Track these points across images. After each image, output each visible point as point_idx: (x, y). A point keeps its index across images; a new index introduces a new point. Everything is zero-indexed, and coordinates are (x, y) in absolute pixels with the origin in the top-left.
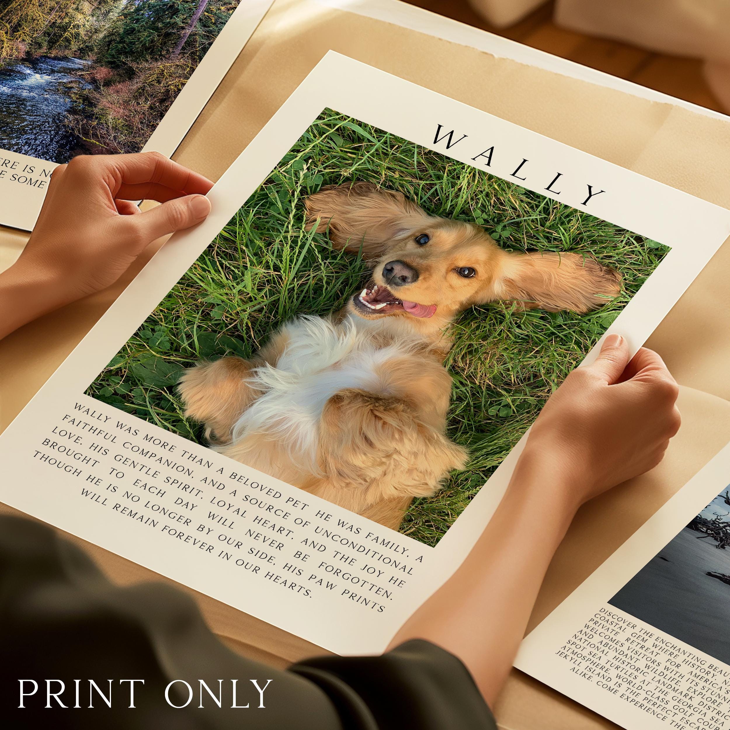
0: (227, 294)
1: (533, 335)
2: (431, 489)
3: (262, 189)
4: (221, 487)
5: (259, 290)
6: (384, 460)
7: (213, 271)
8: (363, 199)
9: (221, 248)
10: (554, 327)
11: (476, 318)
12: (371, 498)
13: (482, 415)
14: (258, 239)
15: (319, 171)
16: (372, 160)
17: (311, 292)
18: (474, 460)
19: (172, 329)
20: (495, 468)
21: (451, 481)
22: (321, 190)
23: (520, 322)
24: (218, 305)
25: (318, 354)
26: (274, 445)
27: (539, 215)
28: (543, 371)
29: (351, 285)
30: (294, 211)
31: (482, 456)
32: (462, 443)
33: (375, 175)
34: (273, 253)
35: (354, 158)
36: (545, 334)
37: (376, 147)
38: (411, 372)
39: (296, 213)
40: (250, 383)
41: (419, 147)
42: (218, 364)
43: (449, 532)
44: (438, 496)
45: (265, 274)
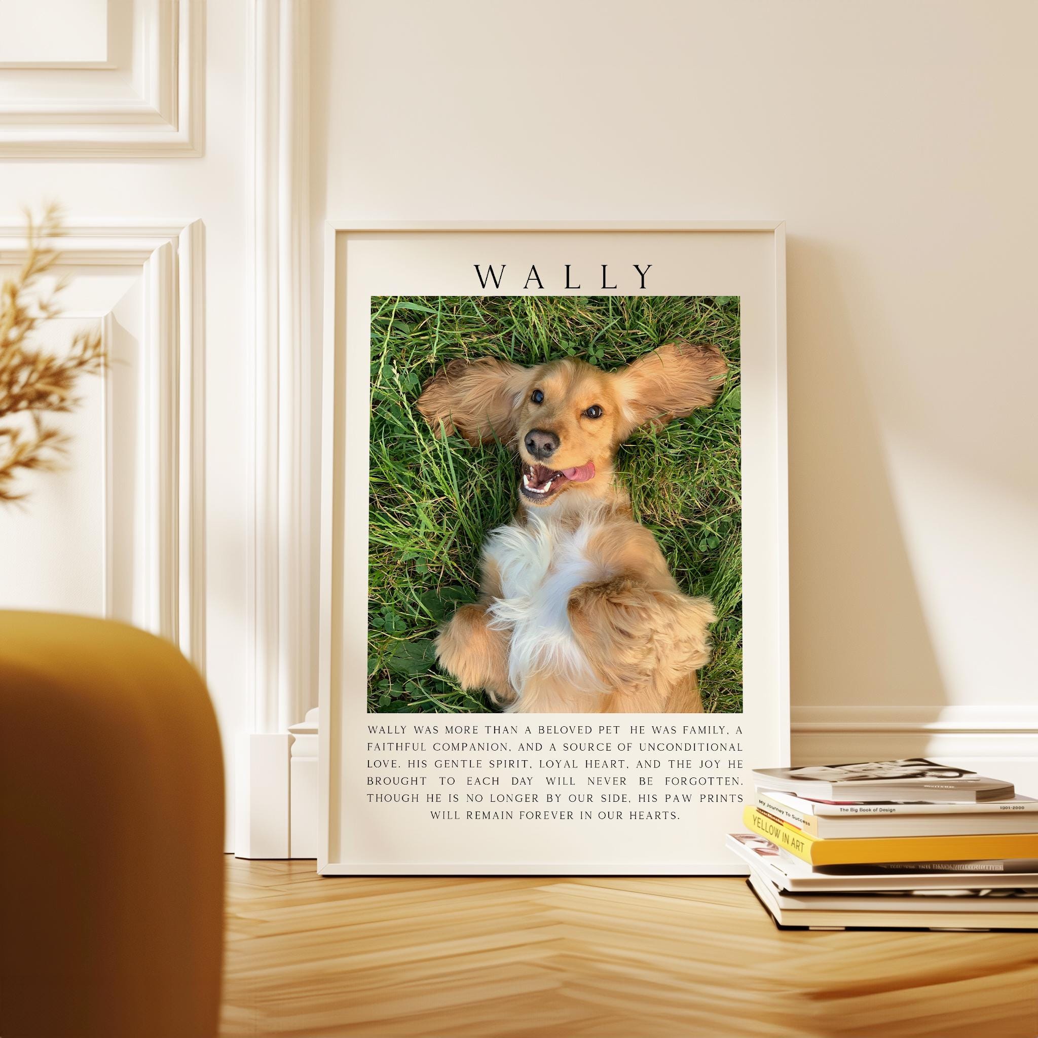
0: (416, 543)
1: (686, 449)
2: (703, 654)
3: (374, 415)
4: (539, 747)
5: (440, 524)
6: (649, 645)
7: (390, 525)
8: (464, 380)
9: (381, 497)
10: (698, 432)
11: (631, 457)
12: (664, 691)
13: (697, 556)
14: (405, 470)
15: (409, 369)
16: (445, 334)
17: (483, 503)
18: (719, 605)
19: (395, 604)
20: (740, 604)
21: (714, 637)
22: (424, 388)
23: (668, 441)
24: (417, 558)
25: (529, 565)
26: (553, 679)
27: (614, 319)
28: (717, 483)
29: (510, 477)
30: (415, 423)
31: (723, 597)
32: (700, 594)
33: (457, 348)
34: (426, 479)
35: (429, 339)
36: (695, 443)
37: (438, 317)
38: (614, 543)
39: (418, 425)
40: (494, 626)
41: (474, 298)
42: (455, 621)
43: (744, 690)
44: (714, 658)
45: (434, 505)
